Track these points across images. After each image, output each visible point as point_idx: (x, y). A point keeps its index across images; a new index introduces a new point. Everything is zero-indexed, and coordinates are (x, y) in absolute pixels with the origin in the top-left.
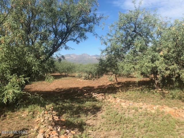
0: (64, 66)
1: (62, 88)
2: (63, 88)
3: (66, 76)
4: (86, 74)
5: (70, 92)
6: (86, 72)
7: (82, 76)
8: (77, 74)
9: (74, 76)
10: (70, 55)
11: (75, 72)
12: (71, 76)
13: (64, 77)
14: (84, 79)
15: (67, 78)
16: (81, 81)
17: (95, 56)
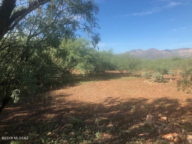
0: (126, 62)
1: (117, 98)
2: (119, 98)
3: (127, 75)
4: (158, 74)
5: (128, 112)
6: (159, 70)
7: (151, 76)
8: (143, 73)
9: (139, 76)
10: (135, 51)
11: (141, 69)
12: (135, 76)
13: (124, 76)
14: (155, 81)
15: (129, 77)
16: (150, 83)
17: (165, 51)
